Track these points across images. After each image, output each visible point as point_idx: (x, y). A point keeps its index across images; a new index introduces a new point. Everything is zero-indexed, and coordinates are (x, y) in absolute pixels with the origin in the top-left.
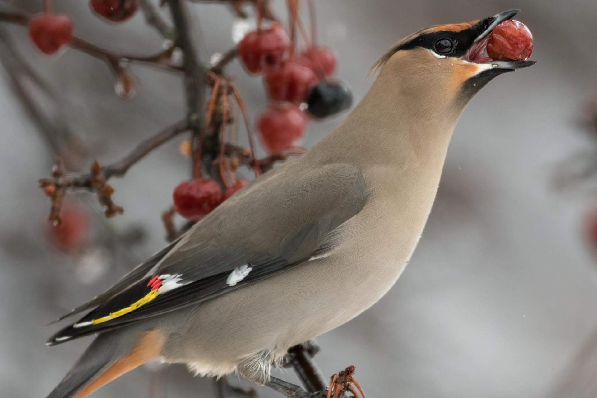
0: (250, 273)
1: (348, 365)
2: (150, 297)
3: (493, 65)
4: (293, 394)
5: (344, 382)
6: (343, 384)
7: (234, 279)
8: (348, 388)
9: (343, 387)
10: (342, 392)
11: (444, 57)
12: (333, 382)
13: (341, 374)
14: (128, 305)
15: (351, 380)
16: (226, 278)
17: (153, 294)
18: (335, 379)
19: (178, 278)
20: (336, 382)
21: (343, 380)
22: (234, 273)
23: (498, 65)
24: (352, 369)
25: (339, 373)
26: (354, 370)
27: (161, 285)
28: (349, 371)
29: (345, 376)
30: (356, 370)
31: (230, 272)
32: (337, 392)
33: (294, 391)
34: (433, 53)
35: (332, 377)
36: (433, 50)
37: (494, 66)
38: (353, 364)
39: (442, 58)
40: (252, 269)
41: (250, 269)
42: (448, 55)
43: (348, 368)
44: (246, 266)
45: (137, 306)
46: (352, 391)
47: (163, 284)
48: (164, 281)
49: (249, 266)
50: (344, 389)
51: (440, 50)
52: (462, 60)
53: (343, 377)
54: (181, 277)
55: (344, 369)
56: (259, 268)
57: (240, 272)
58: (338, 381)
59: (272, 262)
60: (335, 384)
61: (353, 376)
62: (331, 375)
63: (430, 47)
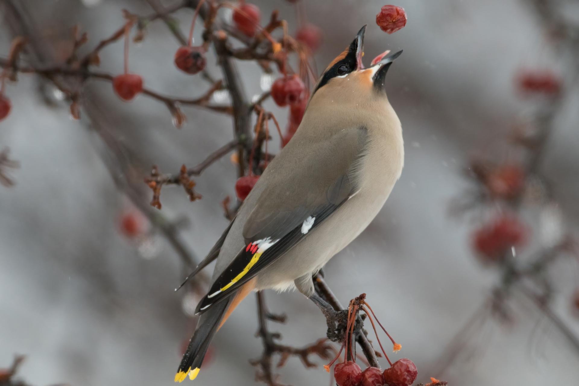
0: (315, 221)
1: (362, 293)
2: (255, 260)
3: (379, 65)
4: (325, 310)
5: (359, 304)
6: (358, 305)
7: (305, 229)
8: (361, 308)
9: (359, 307)
10: (358, 311)
11: (347, 75)
12: (352, 304)
13: (357, 299)
14: (241, 270)
15: (364, 303)
16: (300, 231)
17: (255, 257)
18: (353, 302)
19: (268, 240)
20: (354, 304)
21: (359, 303)
22: (304, 225)
23: (383, 63)
24: (364, 295)
25: (355, 299)
26: (365, 296)
27: (258, 249)
28: (362, 297)
29: (360, 300)
30: (367, 297)
31: (301, 225)
32: (355, 311)
33: (326, 308)
34: (340, 77)
35: (351, 301)
36: (338, 75)
37: (381, 65)
38: (365, 293)
39: (347, 76)
40: (316, 218)
41: (314, 219)
42: (349, 72)
43: (361, 295)
44: (310, 217)
45: (248, 269)
46: (364, 310)
47: (259, 247)
48: (259, 245)
49: (313, 217)
50: (359, 309)
51: (342, 73)
52: (359, 71)
53: (358, 301)
54: (270, 239)
55: (358, 296)
56: (319, 216)
57: (308, 223)
58: (355, 303)
59: (327, 209)
60: (353, 305)
61: (365, 300)
62: (351, 300)
63: (335, 75)
